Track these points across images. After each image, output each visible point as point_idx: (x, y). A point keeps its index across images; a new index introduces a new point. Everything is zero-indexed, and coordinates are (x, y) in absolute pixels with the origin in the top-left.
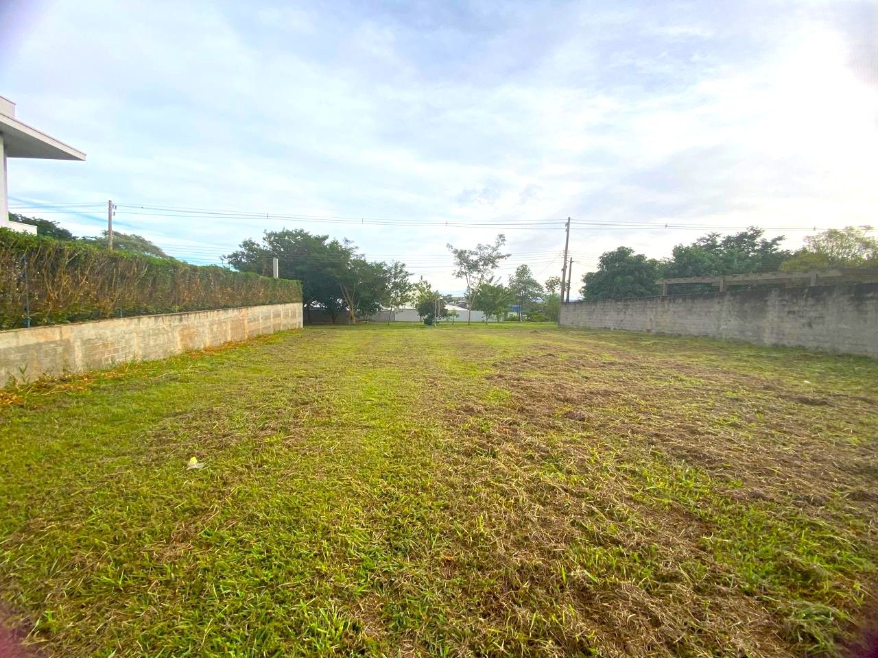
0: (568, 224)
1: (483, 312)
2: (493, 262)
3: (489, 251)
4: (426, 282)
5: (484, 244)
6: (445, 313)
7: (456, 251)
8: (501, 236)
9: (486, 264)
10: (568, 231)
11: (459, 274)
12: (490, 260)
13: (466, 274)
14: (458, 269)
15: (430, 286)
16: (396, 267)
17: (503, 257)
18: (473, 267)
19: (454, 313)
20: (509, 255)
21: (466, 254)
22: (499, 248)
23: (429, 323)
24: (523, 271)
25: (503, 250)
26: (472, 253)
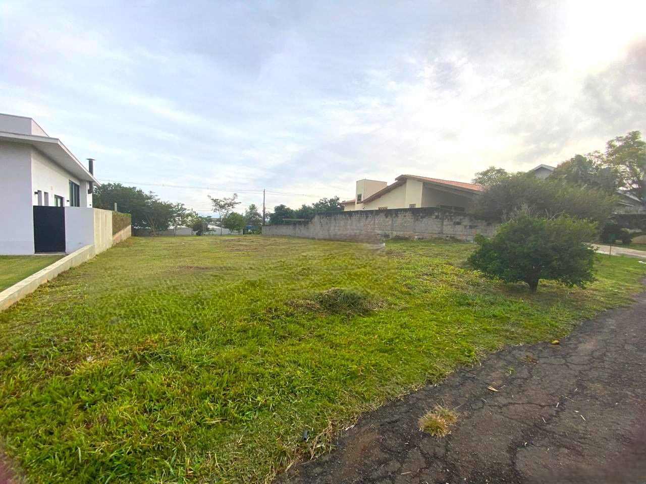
0: (264, 192)
1: (228, 229)
2: (232, 205)
3: (230, 201)
4: (195, 212)
5: (227, 198)
6: (208, 230)
7: (213, 200)
8: (235, 194)
9: (229, 206)
10: (264, 194)
11: (215, 210)
12: (231, 205)
13: (219, 210)
14: (215, 208)
15: (197, 214)
16: (178, 205)
17: (237, 203)
18: (222, 207)
19: (213, 230)
20: (240, 203)
21: (218, 201)
22: (236, 199)
23: (198, 234)
24: (253, 207)
25: (236, 200)
26: (221, 201)
